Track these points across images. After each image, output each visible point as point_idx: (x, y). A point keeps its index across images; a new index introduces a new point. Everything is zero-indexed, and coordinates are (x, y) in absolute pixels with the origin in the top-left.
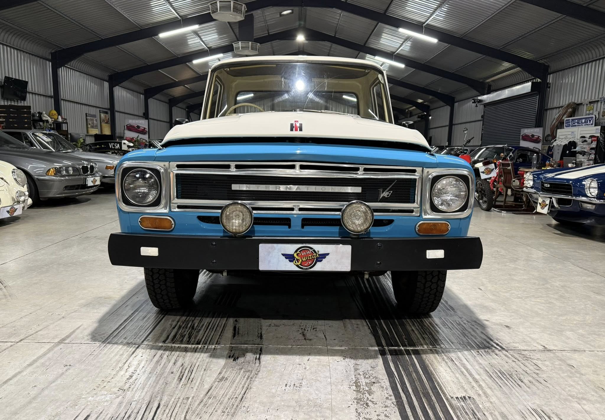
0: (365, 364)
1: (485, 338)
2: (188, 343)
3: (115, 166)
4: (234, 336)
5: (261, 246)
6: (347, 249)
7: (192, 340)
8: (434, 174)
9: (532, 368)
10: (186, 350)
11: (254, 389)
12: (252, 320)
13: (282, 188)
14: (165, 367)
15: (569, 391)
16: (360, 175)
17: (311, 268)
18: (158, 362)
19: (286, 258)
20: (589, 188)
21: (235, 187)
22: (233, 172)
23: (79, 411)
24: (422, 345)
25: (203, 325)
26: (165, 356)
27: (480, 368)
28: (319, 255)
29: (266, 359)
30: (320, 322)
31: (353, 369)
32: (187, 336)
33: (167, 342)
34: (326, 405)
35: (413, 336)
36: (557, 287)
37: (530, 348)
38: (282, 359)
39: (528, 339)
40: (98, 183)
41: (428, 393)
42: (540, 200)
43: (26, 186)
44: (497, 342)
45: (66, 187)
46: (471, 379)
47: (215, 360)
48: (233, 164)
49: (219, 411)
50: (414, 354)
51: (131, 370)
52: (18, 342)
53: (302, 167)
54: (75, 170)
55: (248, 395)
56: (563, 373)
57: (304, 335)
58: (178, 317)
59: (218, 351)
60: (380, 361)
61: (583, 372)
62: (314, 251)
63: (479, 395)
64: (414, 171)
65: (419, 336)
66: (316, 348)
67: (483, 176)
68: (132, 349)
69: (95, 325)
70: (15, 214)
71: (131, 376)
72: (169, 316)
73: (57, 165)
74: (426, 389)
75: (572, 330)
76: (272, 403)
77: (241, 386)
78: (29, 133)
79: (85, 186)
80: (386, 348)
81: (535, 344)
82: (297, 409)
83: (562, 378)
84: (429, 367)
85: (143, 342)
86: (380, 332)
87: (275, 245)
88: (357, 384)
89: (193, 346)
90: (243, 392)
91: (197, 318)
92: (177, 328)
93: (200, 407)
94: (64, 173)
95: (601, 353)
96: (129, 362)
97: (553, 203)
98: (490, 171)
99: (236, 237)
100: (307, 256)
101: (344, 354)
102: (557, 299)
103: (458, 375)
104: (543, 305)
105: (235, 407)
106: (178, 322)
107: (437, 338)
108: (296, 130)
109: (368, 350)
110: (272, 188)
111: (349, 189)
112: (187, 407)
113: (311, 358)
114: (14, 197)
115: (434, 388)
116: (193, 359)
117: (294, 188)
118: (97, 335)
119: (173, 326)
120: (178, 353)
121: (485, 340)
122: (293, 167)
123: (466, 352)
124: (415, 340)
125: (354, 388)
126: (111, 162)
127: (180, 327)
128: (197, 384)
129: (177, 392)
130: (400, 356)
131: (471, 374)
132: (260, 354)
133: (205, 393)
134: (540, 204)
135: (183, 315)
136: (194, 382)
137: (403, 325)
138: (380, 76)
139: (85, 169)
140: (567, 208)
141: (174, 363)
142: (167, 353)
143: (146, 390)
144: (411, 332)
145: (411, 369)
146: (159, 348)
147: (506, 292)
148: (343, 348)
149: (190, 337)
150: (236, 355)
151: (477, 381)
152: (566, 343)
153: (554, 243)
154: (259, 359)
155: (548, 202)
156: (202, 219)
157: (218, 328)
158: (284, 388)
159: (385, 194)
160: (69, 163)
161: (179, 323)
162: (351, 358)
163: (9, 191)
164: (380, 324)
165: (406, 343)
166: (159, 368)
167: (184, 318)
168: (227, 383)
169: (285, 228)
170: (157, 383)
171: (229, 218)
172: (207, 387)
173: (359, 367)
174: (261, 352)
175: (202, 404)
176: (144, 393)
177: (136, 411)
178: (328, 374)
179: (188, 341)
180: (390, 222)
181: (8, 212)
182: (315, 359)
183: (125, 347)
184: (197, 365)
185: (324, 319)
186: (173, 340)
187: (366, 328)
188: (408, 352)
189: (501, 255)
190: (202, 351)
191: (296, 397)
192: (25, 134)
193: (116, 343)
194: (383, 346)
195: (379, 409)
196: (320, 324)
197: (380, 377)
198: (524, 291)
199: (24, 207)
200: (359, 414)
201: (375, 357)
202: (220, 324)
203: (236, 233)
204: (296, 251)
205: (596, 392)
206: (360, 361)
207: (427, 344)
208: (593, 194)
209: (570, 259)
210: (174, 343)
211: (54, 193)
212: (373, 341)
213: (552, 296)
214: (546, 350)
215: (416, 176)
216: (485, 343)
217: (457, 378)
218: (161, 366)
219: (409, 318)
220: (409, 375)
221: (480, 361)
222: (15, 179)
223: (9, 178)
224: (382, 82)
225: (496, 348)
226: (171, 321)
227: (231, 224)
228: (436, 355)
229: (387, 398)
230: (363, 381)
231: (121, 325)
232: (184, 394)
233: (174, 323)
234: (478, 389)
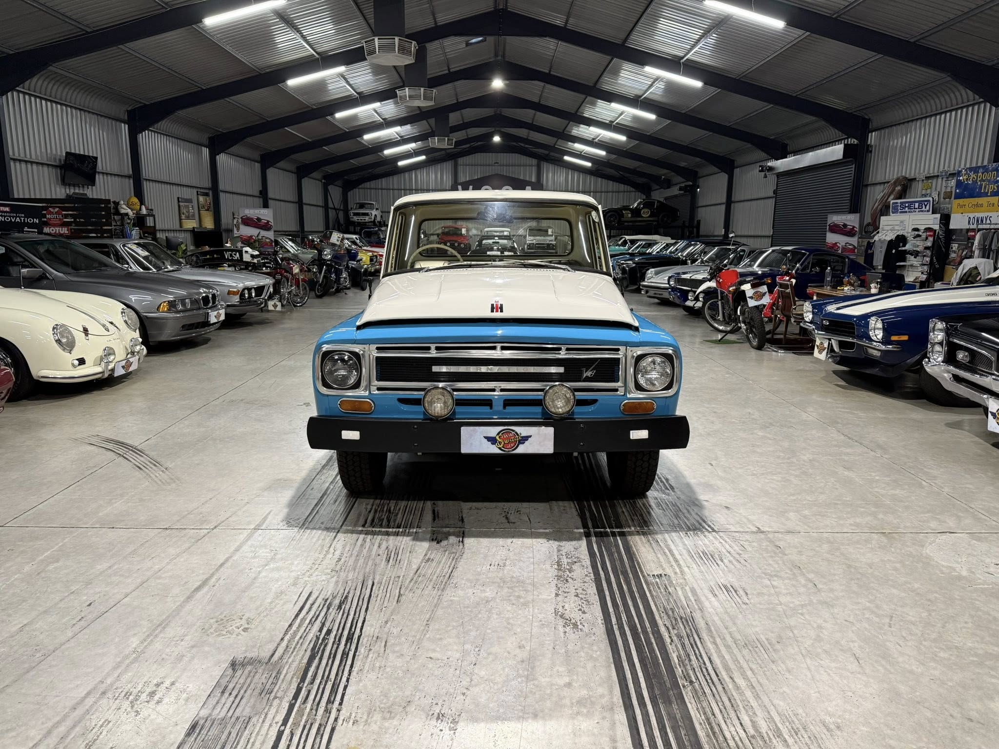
0: (568, 546)
1: (699, 519)
2: (388, 526)
3: (241, 290)
4: (434, 519)
5: (464, 430)
6: (550, 431)
7: (392, 524)
8: (639, 353)
9: (736, 548)
10: (388, 534)
11: (460, 569)
12: (451, 503)
13: (484, 369)
14: (370, 550)
15: (765, 569)
16: (563, 355)
17: (513, 450)
18: (362, 545)
19: (488, 441)
20: (874, 329)
21: (435, 369)
22: (433, 354)
23: (301, 589)
24: (629, 527)
25: (400, 509)
26: (368, 540)
27: (684, 549)
28: (522, 437)
29: (469, 542)
30: (525, 505)
31: (556, 550)
32: (385, 520)
33: (366, 526)
34: (528, 581)
35: (622, 518)
36: (804, 461)
37: (742, 530)
38: (485, 542)
39: (745, 520)
40: (222, 318)
41: (626, 571)
42: (818, 342)
43: (138, 331)
44: (710, 523)
45: (183, 327)
46: (671, 559)
47: (418, 543)
48: (433, 346)
49: (430, 587)
50: (619, 536)
51: (338, 553)
52: (213, 529)
53: (503, 348)
54: (195, 302)
55: (455, 574)
56: (767, 553)
57: (507, 518)
58: (371, 501)
59: (420, 534)
60: (584, 543)
61: (787, 552)
62: (516, 433)
63: (676, 573)
64: (618, 350)
65: (628, 518)
66: (520, 531)
67: (752, 303)
68: (333, 534)
69: (286, 510)
70: (131, 369)
71: (340, 559)
72: (362, 500)
73: (171, 298)
74: (625, 567)
75: (797, 511)
76: (477, 580)
77: (447, 566)
78: (119, 245)
79: (206, 324)
80: (592, 530)
81: (750, 526)
82: (502, 585)
83: (764, 558)
84: (632, 547)
85: (342, 526)
86: (588, 514)
87: (477, 428)
88: (559, 563)
89: (394, 530)
90: (450, 571)
91: (392, 501)
92: (372, 511)
93: (412, 584)
94: (180, 307)
95: (815, 534)
96: (333, 546)
97: (832, 346)
98: (761, 296)
99: (437, 420)
100: (509, 438)
101: (548, 537)
102: (796, 476)
103: (659, 555)
104: (779, 483)
105: (444, 583)
106: (373, 505)
107: (647, 519)
108: (497, 311)
109: (573, 533)
110: (472, 369)
111: (553, 370)
112: (400, 584)
113: (514, 540)
114: (128, 347)
115: (633, 567)
116: (396, 543)
117: (495, 369)
118: (291, 521)
119: (368, 510)
120: (380, 537)
121: (698, 522)
122: (494, 348)
123: (674, 534)
124: (623, 522)
125: (556, 566)
126: (235, 285)
127: (376, 511)
128: (405, 564)
129: (387, 572)
130: (605, 538)
131: (673, 555)
132: (463, 537)
133: (414, 572)
134: (818, 346)
135: (376, 498)
136: (402, 563)
137: (613, 507)
138: (594, 214)
139: (206, 300)
140: (850, 353)
141: (379, 547)
142: (369, 537)
143: (357, 570)
144: (621, 514)
145: (614, 550)
146: (361, 532)
147: (740, 468)
148: (547, 531)
149: (389, 521)
150: (439, 538)
151: (676, 561)
152: (785, 525)
153: (829, 400)
154: (463, 542)
155: (826, 345)
156: (402, 401)
157: (416, 512)
158: (489, 567)
159: (589, 374)
160: (183, 293)
161: (374, 507)
162: (555, 540)
163: (121, 338)
164: (589, 506)
165: (614, 525)
166: (365, 551)
167: (378, 501)
168: (434, 564)
169: (486, 409)
170: (367, 564)
171: (431, 403)
172: (415, 567)
173: (563, 548)
174: (464, 535)
175: (413, 582)
176: (356, 573)
177: (353, 588)
178: (531, 555)
179: (388, 525)
180: (594, 401)
181: (123, 367)
182: (518, 542)
183: (325, 532)
184: (401, 548)
185: (529, 501)
186: (371, 524)
187: (574, 510)
188: (614, 534)
189: (753, 419)
190: (404, 534)
191: (500, 575)
192: (113, 246)
193: (314, 529)
194: (588, 528)
195: (578, 584)
196: (526, 507)
197: (582, 557)
198: (762, 467)
199: (139, 359)
200: (559, 589)
201: (579, 539)
202: (417, 508)
203: (437, 417)
204: (498, 434)
205: (791, 570)
206: (563, 543)
207: (635, 526)
208: (878, 337)
209: (838, 423)
210: (373, 527)
211: (167, 334)
212: (580, 523)
213: (793, 472)
214: (759, 531)
215: (620, 355)
216: (697, 524)
217: (658, 558)
218: (367, 549)
219: (622, 499)
220: (611, 555)
221: (686, 542)
222: (126, 322)
223: (119, 320)
224: (597, 220)
225: (706, 529)
226: (364, 505)
227: (433, 408)
228: (642, 537)
229: (586, 575)
230: (565, 561)
231: (313, 510)
232: (394, 574)
233: (369, 507)
234: (676, 567)
